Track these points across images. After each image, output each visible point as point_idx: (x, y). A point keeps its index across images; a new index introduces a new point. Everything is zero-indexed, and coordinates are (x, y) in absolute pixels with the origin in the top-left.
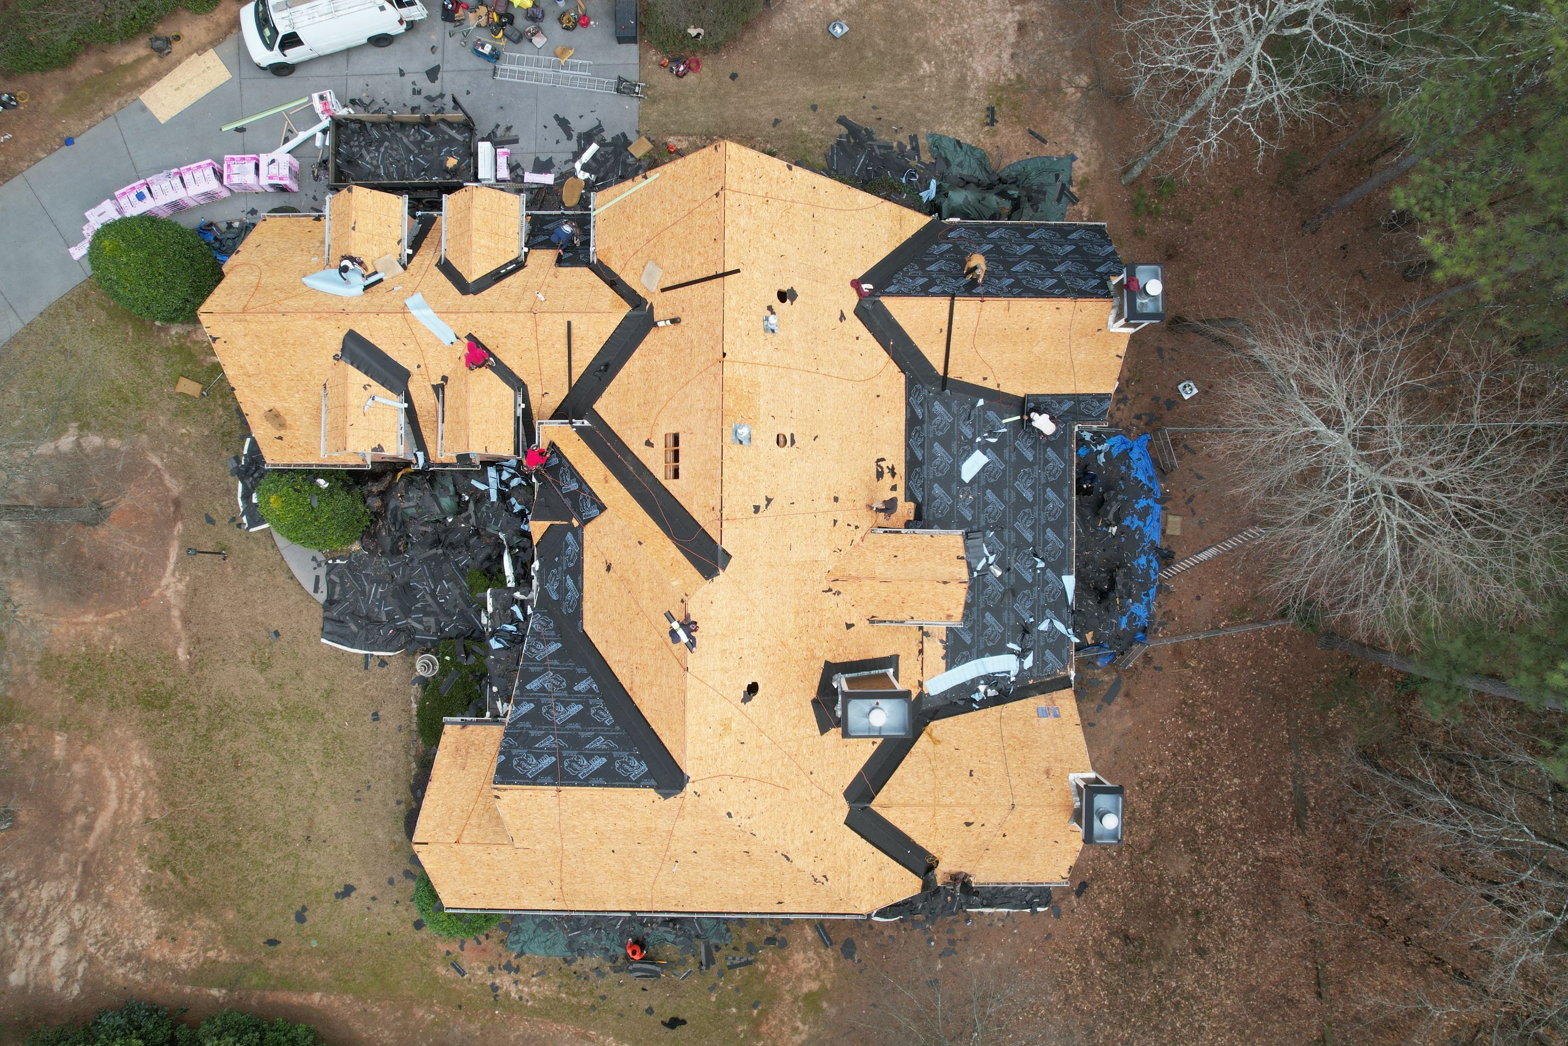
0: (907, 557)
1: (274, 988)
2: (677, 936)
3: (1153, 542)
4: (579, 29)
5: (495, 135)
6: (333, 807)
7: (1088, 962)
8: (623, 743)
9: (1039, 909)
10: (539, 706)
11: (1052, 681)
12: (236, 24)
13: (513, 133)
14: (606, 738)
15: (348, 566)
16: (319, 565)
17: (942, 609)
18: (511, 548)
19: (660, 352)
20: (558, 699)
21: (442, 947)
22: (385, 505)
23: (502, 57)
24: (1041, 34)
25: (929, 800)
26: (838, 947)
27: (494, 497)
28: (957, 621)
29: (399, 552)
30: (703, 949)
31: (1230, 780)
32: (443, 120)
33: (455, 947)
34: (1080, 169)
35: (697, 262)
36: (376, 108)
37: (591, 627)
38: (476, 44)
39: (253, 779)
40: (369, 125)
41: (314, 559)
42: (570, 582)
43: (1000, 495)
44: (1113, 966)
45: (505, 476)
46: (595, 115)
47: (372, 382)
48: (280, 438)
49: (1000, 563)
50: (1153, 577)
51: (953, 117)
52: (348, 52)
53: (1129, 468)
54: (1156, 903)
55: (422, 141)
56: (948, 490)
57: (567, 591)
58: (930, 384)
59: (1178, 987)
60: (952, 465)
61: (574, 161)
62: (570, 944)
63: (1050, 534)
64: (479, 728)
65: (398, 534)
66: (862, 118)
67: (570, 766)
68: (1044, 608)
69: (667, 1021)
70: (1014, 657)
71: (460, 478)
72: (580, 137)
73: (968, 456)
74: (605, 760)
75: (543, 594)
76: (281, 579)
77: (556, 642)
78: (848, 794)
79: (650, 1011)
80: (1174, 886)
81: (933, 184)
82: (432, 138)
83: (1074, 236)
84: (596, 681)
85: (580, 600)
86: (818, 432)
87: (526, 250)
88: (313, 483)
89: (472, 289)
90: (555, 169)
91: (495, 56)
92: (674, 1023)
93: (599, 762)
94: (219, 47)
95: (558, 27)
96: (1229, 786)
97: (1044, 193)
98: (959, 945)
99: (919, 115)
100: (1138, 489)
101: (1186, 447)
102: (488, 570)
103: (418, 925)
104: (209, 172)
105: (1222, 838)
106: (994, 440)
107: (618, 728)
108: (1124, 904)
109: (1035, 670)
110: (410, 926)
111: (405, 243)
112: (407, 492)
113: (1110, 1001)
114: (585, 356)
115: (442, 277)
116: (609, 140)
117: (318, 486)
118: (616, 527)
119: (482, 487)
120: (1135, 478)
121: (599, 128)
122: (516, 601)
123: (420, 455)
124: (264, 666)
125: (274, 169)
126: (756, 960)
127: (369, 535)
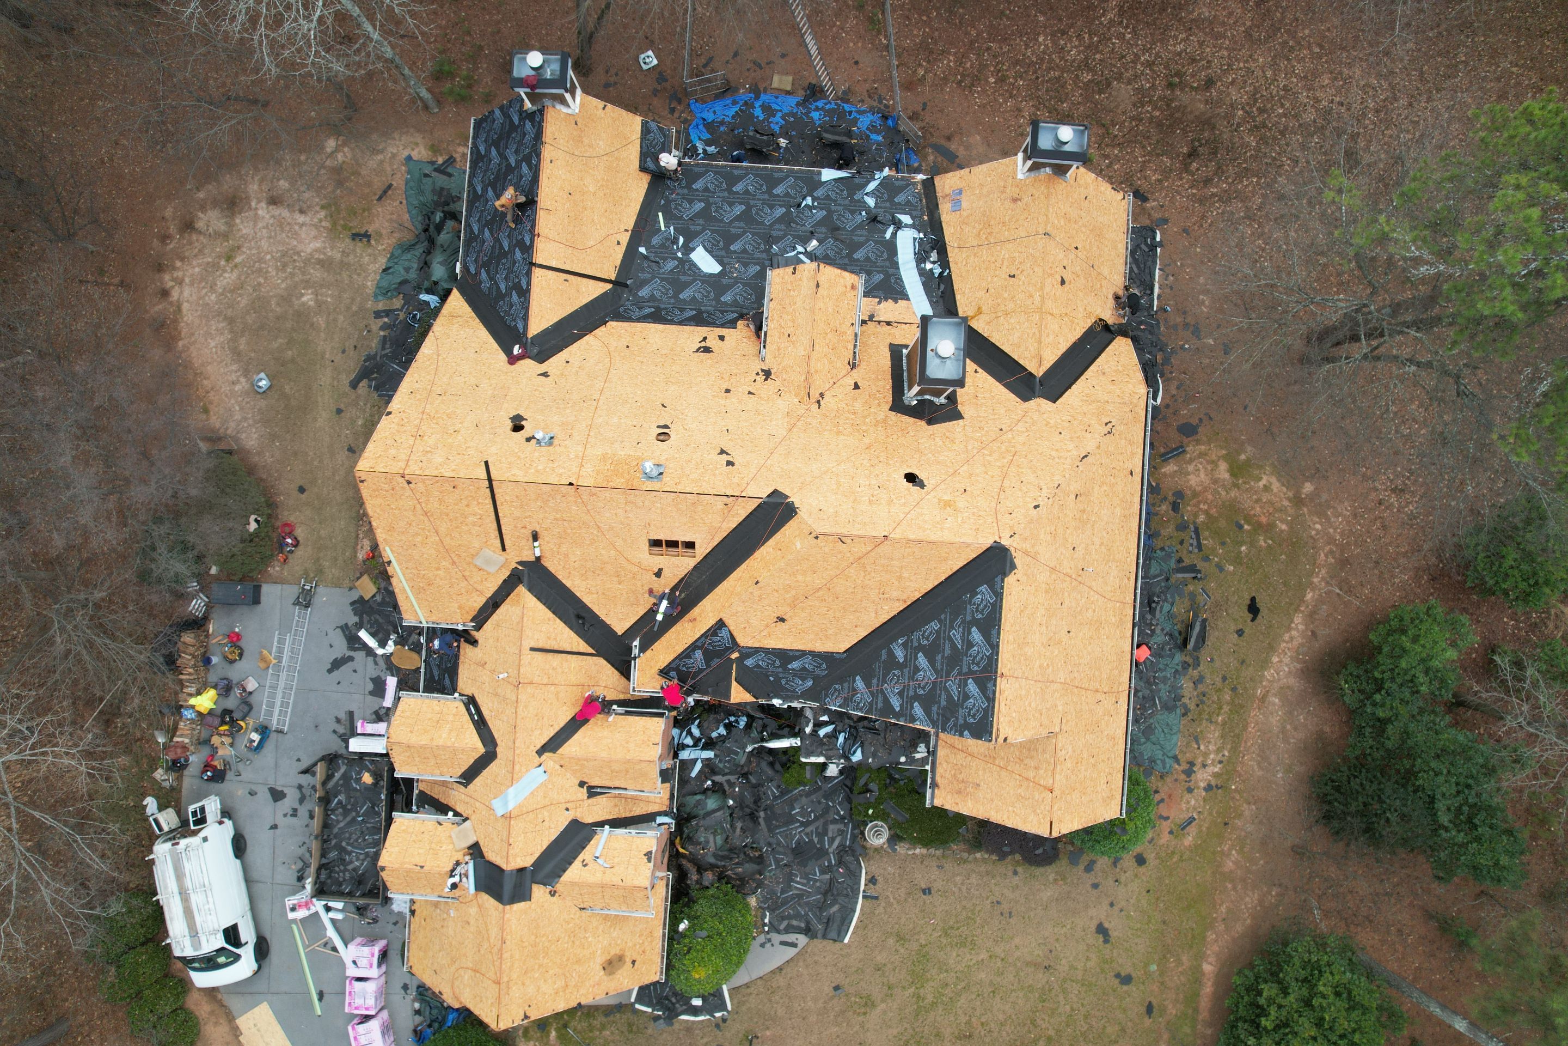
0: (790, 324)
1: (1196, 1010)
2: (1166, 600)
3: (798, 104)
4: (242, 643)
5: (344, 734)
6: (1017, 941)
7: (1213, 195)
8: (958, 610)
9: (1158, 239)
10: (917, 697)
11: (926, 198)
12: (212, 992)
13: (342, 716)
14: (952, 627)
15: (772, 910)
16: (769, 940)
17: (845, 293)
18: (763, 740)
19: (566, 556)
20: (911, 678)
21: (1165, 838)
22: (712, 867)
23: (265, 723)
24: (282, 182)
25: (1036, 317)
26: (1185, 440)
27: (710, 754)
28: (859, 281)
29: (761, 857)
30: (1180, 575)
31: (1040, 45)
32: (324, 784)
33: (1166, 826)
34: (420, 153)
35: (476, 509)
36: (308, 855)
37: (840, 645)
38: (250, 748)
39: (983, 1020)
40: (324, 861)
41: (762, 945)
42: (795, 665)
43: (737, 237)
44: (1219, 170)
45: (689, 741)
46: (331, 632)
47: (580, 858)
48: (634, 962)
49: (805, 242)
50: (833, 106)
51: (359, 275)
52: (249, 881)
53: (722, 123)
54: (1159, 125)
55: (344, 807)
56: (728, 287)
57: (804, 669)
58: (620, 298)
59: (1243, 109)
60: (703, 282)
61: (375, 655)
62: (1168, 708)
63: (779, 190)
64: (939, 770)
65: (742, 856)
66: (353, 364)
67: (978, 664)
68: (853, 200)
69: (1251, 616)
70: (900, 233)
71: (688, 788)
72: (351, 648)
73: (695, 265)
74: (974, 629)
75: (807, 695)
76: (781, 981)
77: (854, 681)
78: (1025, 399)
79: (1240, 633)
80: (1143, 106)
81: (424, 297)
82: (341, 797)
83: (482, 149)
84: (895, 640)
85: (813, 654)
86: (659, 404)
87: (456, 695)
88: (683, 935)
89: (491, 749)
90: (382, 675)
91: (264, 730)
92: (1253, 609)
93: (976, 635)
94: (235, 1013)
95: (238, 665)
96: (1046, 46)
97: (442, 189)
98: (1189, 319)
99: (354, 308)
100: (745, 115)
101: (705, 66)
102: (783, 765)
103: (1141, 860)
104: (361, 1028)
105: (1098, 56)
106: (681, 240)
107: (943, 616)
108: (1158, 155)
109: (914, 213)
110: (1142, 870)
111: (441, 818)
112: (700, 843)
113: (1253, 176)
114: (568, 638)
115: (478, 781)
116: (356, 619)
117: (686, 930)
118: (740, 609)
119: (699, 766)
120: (733, 117)
121: (344, 628)
122: (815, 732)
123: (660, 820)
124: (869, 1003)
125: (363, 962)
126: (1194, 523)
127: (741, 886)
